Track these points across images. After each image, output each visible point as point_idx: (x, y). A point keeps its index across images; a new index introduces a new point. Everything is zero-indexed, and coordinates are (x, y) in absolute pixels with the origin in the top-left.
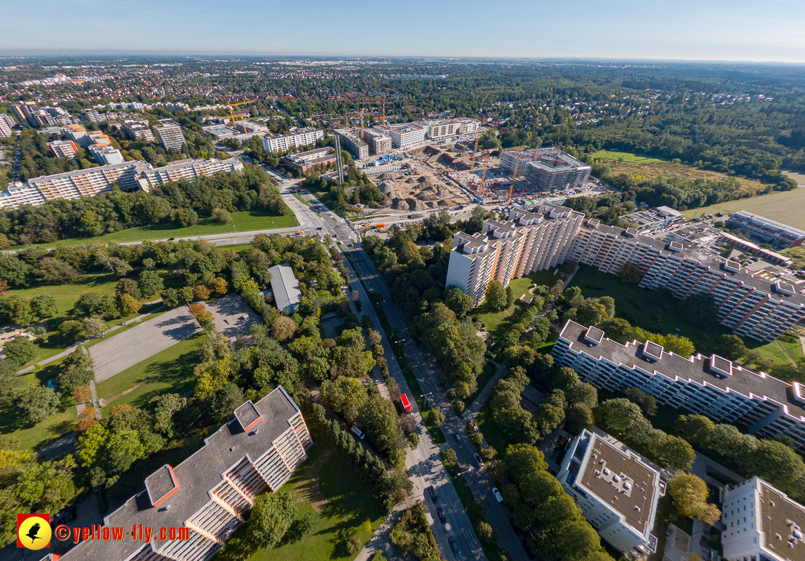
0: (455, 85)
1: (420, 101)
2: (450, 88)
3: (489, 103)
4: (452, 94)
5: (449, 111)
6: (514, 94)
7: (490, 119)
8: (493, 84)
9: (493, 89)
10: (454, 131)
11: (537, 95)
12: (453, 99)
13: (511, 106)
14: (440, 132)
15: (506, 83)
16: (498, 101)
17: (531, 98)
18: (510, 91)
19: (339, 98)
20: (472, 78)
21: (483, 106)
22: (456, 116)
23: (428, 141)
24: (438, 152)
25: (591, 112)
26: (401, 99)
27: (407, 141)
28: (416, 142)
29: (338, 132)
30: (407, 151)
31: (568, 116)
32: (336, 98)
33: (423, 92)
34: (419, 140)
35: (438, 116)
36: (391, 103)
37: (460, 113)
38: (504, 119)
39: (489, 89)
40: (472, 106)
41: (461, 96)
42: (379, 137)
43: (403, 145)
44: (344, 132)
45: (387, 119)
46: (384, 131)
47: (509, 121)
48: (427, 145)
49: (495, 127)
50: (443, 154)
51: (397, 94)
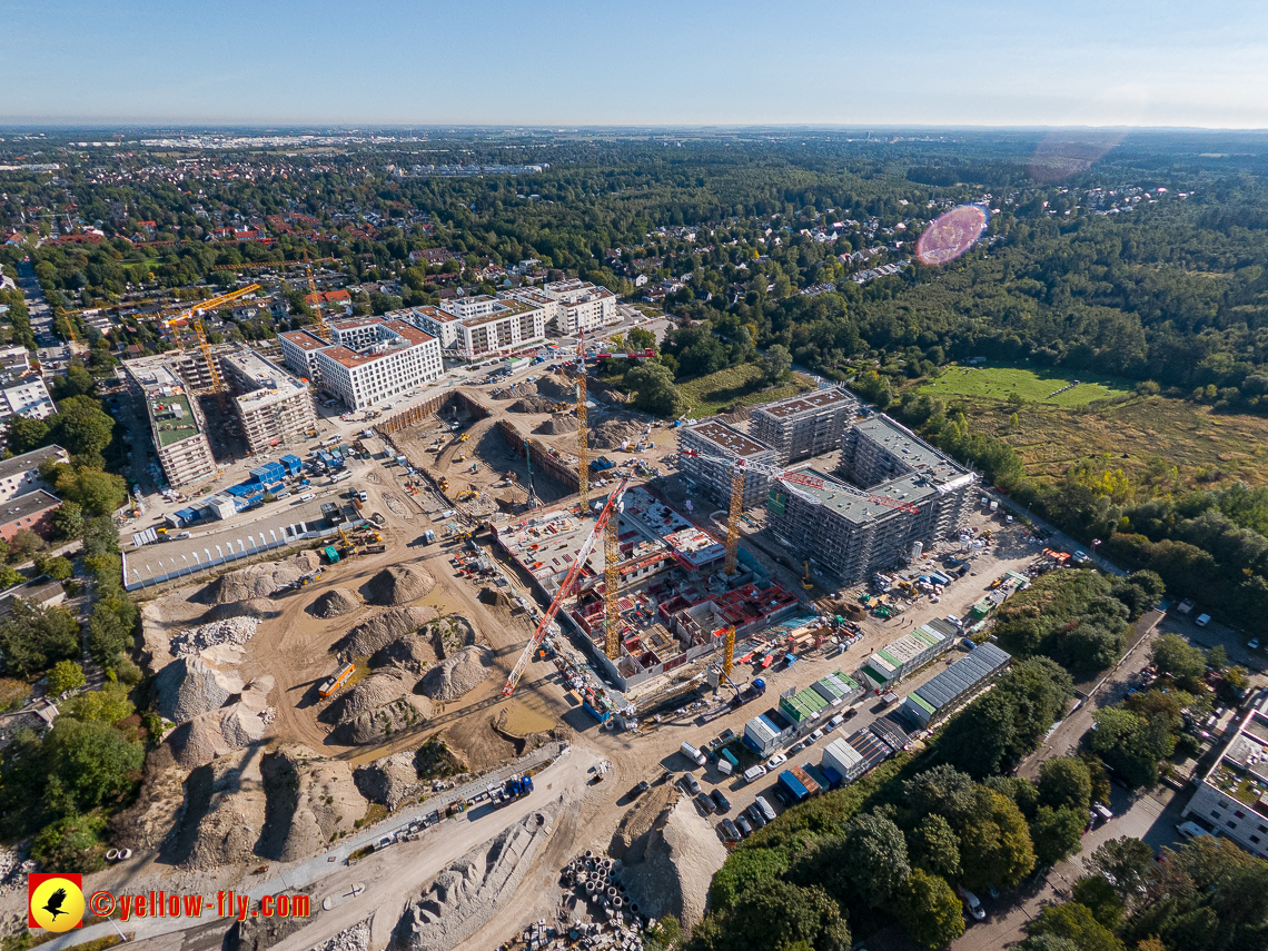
0: (560, 188)
1: (462, 237)
2: (546, 197)
3: (637, 233)
4: (548, 213)
5: (533, 262)
6: (694, 207)
7: (642, 280)
8: (647, 183)
9: (647, 196)
10: (540, 330)
11: (746, 206)
12: (549, 225)
13: (692, 237)
14: (493, 339)
15: (675, 181)
16: (659, 225)
17: (734, 214)
18: (685, 198)
19: (243, 234)
20: (599, 169)
21: (624, 241)
22: (549, 280)
23: (461, 371)
24: (482, 414)
25: (876, 246)
26: (415, 230)
27: (377, 386)
28: (412, 380)
29: (133, 369)
30: (375, 422)
31: (831, 261)
32: (232, 232)
33: (478, 209)
34: (424, 375)
35: (502, 280)
36: (380, 244)
37: (564, 267)
38: (678, 275)
39: (636, 197)
40: (596, 244)
41: (569, 218)
42: (262, 391)
43: (364, 399)
44: (152, 372)
45: (353, 295)
46: (307, 353)
47: (690, 283)
48: (451, 389)
49: (658, 301)
50: (498, 424)
51: (410, 217)
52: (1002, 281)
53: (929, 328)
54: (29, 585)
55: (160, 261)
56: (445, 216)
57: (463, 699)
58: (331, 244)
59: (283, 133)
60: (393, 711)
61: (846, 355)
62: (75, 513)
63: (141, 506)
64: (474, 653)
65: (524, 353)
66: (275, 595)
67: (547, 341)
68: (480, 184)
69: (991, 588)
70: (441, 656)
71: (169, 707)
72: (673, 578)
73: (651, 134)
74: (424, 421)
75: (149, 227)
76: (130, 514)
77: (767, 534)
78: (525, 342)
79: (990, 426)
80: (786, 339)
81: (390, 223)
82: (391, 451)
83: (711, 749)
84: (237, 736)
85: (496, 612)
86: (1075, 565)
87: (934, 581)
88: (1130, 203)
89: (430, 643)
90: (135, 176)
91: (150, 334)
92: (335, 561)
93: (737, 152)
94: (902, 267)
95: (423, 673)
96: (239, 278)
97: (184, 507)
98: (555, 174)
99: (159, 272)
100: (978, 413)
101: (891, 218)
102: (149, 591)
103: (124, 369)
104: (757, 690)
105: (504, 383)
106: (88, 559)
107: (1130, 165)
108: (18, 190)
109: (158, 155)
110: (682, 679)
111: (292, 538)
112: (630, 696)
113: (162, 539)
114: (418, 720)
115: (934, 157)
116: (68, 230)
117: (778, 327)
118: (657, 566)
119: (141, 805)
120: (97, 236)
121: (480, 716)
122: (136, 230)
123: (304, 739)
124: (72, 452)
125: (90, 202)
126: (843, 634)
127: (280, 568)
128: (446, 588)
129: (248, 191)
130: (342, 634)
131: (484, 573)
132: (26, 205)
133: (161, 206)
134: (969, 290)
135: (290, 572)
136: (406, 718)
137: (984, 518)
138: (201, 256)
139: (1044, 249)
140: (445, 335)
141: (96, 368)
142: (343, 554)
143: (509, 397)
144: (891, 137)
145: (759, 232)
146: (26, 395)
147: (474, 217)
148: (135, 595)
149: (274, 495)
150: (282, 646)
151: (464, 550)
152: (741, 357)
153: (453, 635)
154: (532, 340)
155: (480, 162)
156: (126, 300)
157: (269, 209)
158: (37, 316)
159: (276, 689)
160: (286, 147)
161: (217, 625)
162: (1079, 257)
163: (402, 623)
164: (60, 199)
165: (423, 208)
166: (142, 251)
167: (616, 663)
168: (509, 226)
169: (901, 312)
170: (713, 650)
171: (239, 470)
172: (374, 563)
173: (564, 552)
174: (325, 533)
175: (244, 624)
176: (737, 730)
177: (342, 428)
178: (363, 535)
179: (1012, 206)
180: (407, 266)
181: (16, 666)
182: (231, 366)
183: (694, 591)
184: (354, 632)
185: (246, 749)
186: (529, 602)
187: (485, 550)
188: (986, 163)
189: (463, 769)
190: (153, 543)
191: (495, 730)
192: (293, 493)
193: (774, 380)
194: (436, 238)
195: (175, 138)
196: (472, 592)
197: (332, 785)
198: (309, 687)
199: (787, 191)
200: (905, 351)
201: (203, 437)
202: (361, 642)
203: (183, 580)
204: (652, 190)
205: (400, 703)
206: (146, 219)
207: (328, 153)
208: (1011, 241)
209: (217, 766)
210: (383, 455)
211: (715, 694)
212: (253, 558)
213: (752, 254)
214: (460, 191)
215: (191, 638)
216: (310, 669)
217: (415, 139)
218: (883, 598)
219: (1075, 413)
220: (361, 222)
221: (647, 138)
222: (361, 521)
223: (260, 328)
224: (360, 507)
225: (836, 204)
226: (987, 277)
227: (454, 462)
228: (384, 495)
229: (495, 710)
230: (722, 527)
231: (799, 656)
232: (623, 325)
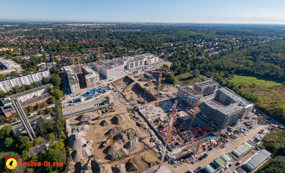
0: (144, 34)
1: (126, 44)
2: (141, 36)
3: (161, 44)
4: (142, 39)
5: (140, 49)
6: (172, 39)
8: (161, 34)
9: (162, 36)
10: (143, 63)
11: (182, 39)
12: (143, 42)
13: (172, 45)
14: (134, 65)
15: (167, 33)
16: (165, 42)
17: (180, 40)
18: (169, 37)
19: (84, 42)
20: (151, 31)
21: (158, 45)
22: (144, 53)
23: (127, 71)
24: (133, 81)
25: (212, 48)
26: (116, 42)
27: (112, 74)
28: (118, 73)
29: (65, 68)
30: (111, 82)
31: (203, 51)
32: (82, 42)
33: (128, 38)
34: (120, 72)
35: (134, 53)
36: (110, 45)
37: (147, 50)
38: (170, 53)
39: (159, 37)
40: (153, 46)
41: (147, 40)
42: (90, 74)
43: (109, 77)
44: (69, 69)
45: (105, 54)
46: (98, 67)
47: (173, 54)
48: (126, 75)
49: (167, 58)
50: (136, 83)
51: (115, 39)
52: (243, 56)
53: (229, 67)
54: (44, 114)
55: (69, 47)
56: (122, 39)
57: (135, 150)
58: (101, 44)
59: (91, 23)
60: (120, 153)
61: (210, 72)
62: (54, 98)
63: (66, 97)
64: (137, 139)
65: (140, 68)
66: (92, 120)
67: (145, 66)
68: (128, 33)
69: (259, 133)
70: (129, 139)
71: (72, 146)
72: (179, 123)
73: (160, 24)
74: (120, 82)
75: (67, 40)
76: (64, 99)
77: (200, 113)
78: (140, 66)
79: (249, 90)
80: (196, 68)
81: (111, 40)
82: (115, 88)
83: (196, 171)
84: (86, 155)
85: (140, 129)
86: (280, 129)
87: (244, 130)
88: (268, 40)
89: (127, 135)
90: (65, 31)
91: (68, 61)
92: (105, 113)
93: (178, 28)
94: (219, 53)
95: (125, 143)
96: (84, 50)
97: (74, 98)
98: (142, 31)
99: (69, 49)
100: (245, 87)
101: (214, 42)
102: (67, 117)
103: (63, 68)
104: (205, 156)
105: (136, 75)
106: (56, 109)
107: (266, 32)
108: (45, 33)
109: (69, 27)
110: (185, 150)
111: (96, 107)
112: (173, 153)
113: (70, 105)
114: (125, 155)
115: (220, 29)
116: (53, 40)
117: (194, 65)
118: (175, 120)
119: (66, 171)
120: (58, 42)
121: (139, 155)
122: (65, 41)
123: (100, 157)
124: (53, 85)
125: (57, 35)
126: (224, 142)
127: (94, 114)
128: (129, 121)
129: (85, 34)
130: (107, 131)
131: (137, 118)
132: (46, 36)
133: (70, 36)
134: (236, 58)
135: (96, 115)
136: (123, 154)
137: (253, 114)
138: (77, 46)
139: (251, 49)
140: (124, 64)
141: (58, 67)
142: (106, 111)
143: (138, 78)
144: (210, 25)
145: (186, 44)
146: (46, 73)
147: (128, 40)
148: (64, 117)
149: (92, 97)
150: (94, 133)
151: (132, 112)
152: (187, 71)
153: (132, 134)
154: (142, 65)
155: (127, 29)
156: (63, 54)
157: (89, 37)
158: (47, 57)
159: (93, 143)
160: (91, 26)
161: (81, 126)
162: (261, 52)
163: (120, 130)
164: (52, 35)
165: (117, 37)
166: (66, 45)
167: (169, 144)
168: (134, 42)
169: (222, 63)
170: (191, 143)
171: (85, 91)
172: (113, 114)
173: (154, 115)
174: (102, 106)
175: (87, 126)
176: (202, 167)
177: (105, 83)
178: (110, 107)
179: (241, 40)
180: (115, 49)
181: (41, 133)
182: (83, 69)
183: (184, 127)
184: (110, 131)
185: (88, 159)
186: (147, 127)
187: (136, 113)
188: (232, 31)
189: (137, 170)
190: (68, 106)
191: (143, 160)
192: (95, 97)
193: (195, 77)
194: (121, 44)
195: (72, 24)
196: (135, 123)
197: (107, 171)
198: (101, 143)
199: (190, 36)
200: (223, 71)
201: (78, 84)
202: (111, 134)
203: (74, 115)
204: (162, 35)
205: (121, 150)
206: (67, 39)
207: (99, 27)
208: (243, 48)
209: (82, 163)
210: (113, 89)
211: (194, 155)
212: (88, 111)
213: (185, 49)
214: (124, 34)
215: (76, 129)
216: (101, 139)
217: (115, 25)
218: (232, 133)
219: (269, 89)
220: (106, 40)
221: (159, 25)
222: (110, 104)
223: (88, 61)
224: (109, 101)
225: (201, 39)
226: (239, 55)
227: (127, 91)
228: (114, 98)
229: (142, 154)
230: (189, 111)
231: (214, 147)
232: (160, 63)
